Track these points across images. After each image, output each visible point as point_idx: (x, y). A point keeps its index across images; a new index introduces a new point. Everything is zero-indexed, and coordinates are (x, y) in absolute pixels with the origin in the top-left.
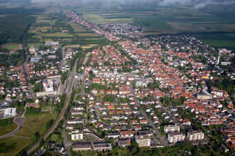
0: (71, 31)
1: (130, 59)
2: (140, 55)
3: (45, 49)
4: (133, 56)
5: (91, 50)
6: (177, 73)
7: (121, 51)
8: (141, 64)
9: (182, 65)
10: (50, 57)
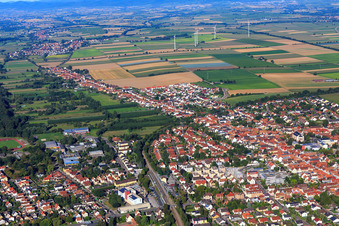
0: (96, 106)
1: (233, 145)
2: (246, 137)
3: (74, 141)
4: (235, 140)
5: (156, 136)
6: (322, 159)
7: (210, 134)
8: (256, 152)
9: (325, 147)
10: (92, 154)
